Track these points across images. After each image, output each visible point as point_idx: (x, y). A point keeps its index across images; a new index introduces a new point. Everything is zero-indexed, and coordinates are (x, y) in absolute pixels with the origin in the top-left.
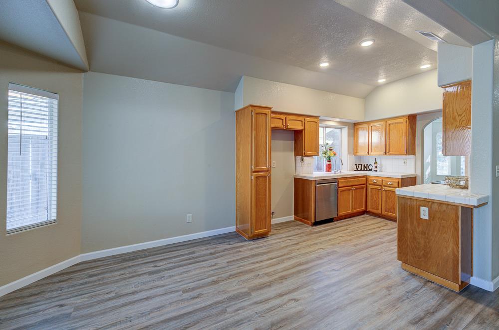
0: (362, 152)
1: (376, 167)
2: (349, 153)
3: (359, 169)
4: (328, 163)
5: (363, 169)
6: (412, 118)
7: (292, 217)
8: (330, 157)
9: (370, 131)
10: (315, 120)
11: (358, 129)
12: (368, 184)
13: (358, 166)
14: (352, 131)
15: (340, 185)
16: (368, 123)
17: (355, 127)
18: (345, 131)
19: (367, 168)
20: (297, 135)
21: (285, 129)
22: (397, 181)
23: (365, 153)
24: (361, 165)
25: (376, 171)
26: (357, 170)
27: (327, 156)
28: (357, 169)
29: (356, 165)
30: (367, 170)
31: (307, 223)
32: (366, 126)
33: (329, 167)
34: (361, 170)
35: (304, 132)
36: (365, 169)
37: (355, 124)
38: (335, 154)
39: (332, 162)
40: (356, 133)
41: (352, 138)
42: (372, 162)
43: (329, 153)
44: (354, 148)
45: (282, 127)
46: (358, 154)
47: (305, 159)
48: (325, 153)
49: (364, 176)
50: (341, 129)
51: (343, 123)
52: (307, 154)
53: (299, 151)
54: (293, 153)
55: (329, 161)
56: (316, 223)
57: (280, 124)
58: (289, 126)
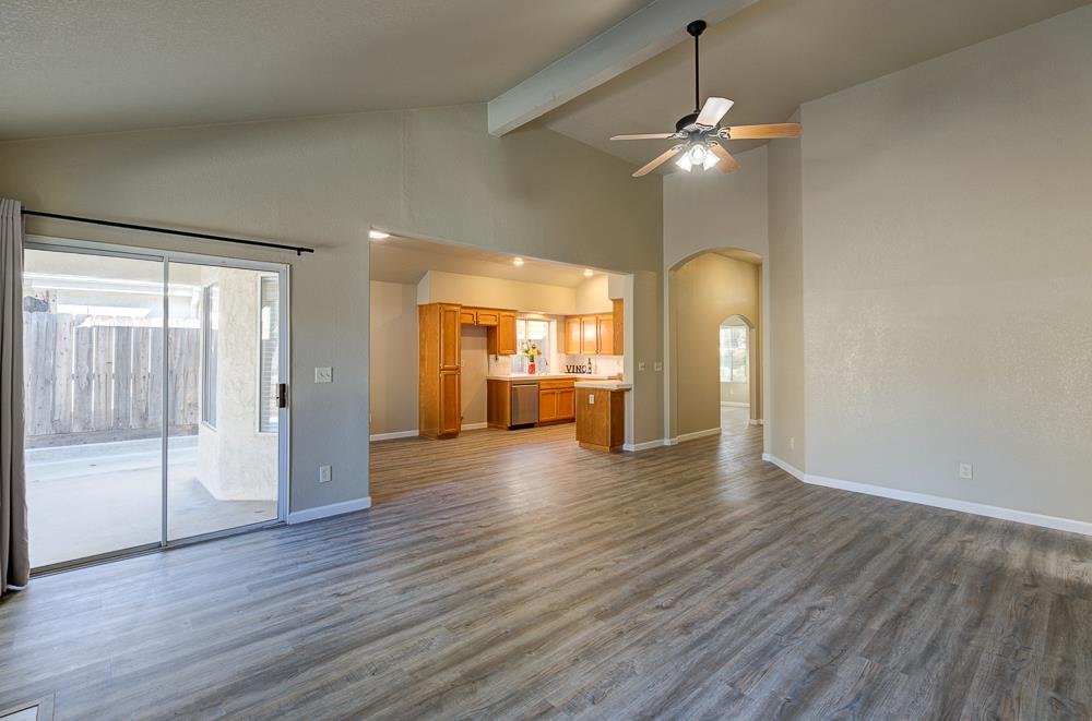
0: (575, 351)
1: (590, 368)
2: (558, 352)
3: (571, 370)
4: (531, 363)
5: (575, 371)
7: (485, 425)
8: (532, 357)
9: (582, 323)
10: (513, 314)
11: (569, 323)
13: (569, 367)
14: (562, 325)
15: (542, 387)
16: (580, 317)
17: (565, 320)
18: (554, 324)
19: (580, 370)
20: (490, 331)
21: (476, 325)
23: (578, 352)
24: (573, 366)
25: (590, 373)
26: (569, 372)
27: (529, 355)
28: (569, 370)
29: (567, 366)
30: (581, 372)
32: (578, 320)
33: (532, 369)
34: (573, 372)
35: (498, 327)
36: (578, 371)
37: (567, 317)
38: (539, 353)
39: (536, 363)
40: (567, 328)
41: (562, 335)
42: (586, 363)
43: (531, 352)
44: (565, 346)
45: (472, 322)
46: (570, 353)
47: (500, 358)
48: (527, 352)
49: (573, 379)
50: (549, 322)
51: (550, 317)
52: (503, 352)
53: (493, 349)
54: (485, 351)
55: (532, 361)
56: (513, 428)
57: (470, 320)
58: (480, 322)
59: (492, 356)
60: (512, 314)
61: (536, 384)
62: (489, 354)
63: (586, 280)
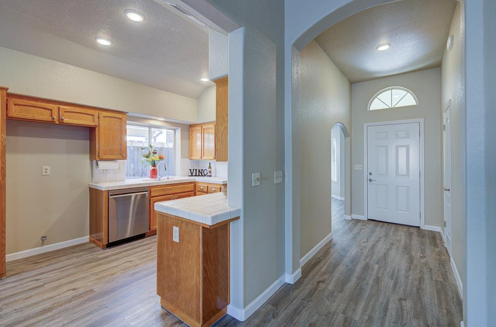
0: (197, 156)
1: (210, 172)
2: (182, 157)
3: (194, 174)
4: (153, 168)
5: (198, 174)
7: (86, 238)
8: (154, 162)
9: (203, 133)
10: (120, 116)
11: (192, 131)
13: (192, 171)
14: (187, 133)
15: (153, 194)
16: (201, 125)
17: (189, 129)
18: (179, 132)
19: (201, 173)
20: (91, 131)
21: (57, 122)
22: (219, 187)
23: (198, 158)
24: (196, 170)
25: (211, 176)
26: (192, 176)
27: (150, 160)
28: (192, 174)
29: (190, 170)
30: (202, 176)
31: (99, 246)
32: (199, 128)
33: (154, 173)
34: (196, 175)
35: (97, 129)
36: (200, 175)
37: (191, 126)
38: (161, 158)
39: (157, 168)
40: (192, 135)
41: (186, 141)
42: (207, 167)
43: (152, 157)
44: (188, 152)
45: (50, 119)
46: (193, 158)
48: (147, 157)
49: (191, 183)
50: (175, 130)
51: (174, 125)
52: (105, 157)
53: (94, 155)
54: (88, 156)
55: (154, 165)
57: (45, 116)
58: (66, 120)
61: (147, 191)
62: (91, 160)
63: (205, 90)
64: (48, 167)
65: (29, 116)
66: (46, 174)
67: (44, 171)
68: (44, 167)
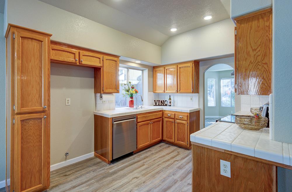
0: (160, 91)
1: (170, 102)
2: (149, 91)
3: (157, 104)
4: (131, 99)
5: (160, 104)
6: (197, 63)
7: (92, 154)
8: (132, 95)
9: (165, 74)
11: (156, 71)
12: (164, 117)
13: (156, 102)
14: (151, 73)
15: (139, 120)
16: (164, 66)
17: (154, 69)
18: (146, 72)
19: (163, 104)
20: (96, 71)
21: (78, 64)
22: (187, 115)
23: (162, 91)
24: (159, 101)
25: (170, 106)
26: (156, 105)
27: (129, 93)
28: (156, 104)
29: (155, 101)
30: (163, 105)
32: (162, 69)
33: (132, 103)
34: (159, 105)
35: (102, 69)
36: (162, 104)
37: (154, 67)
38: (136, 92)
39: (134, 99)
40: (155, 74)
41: (151, 79)
42: (167, 98)
43: (131, 91)
44: (153, 87)
45: (74, 61)
46: (157, 92)
48: (128, 91)
49: (160, 111)
50: (143, 70)
51: (145, 66)
52: (107, 91)
53: (98, 89)
54: (93, 90)
55: (132, 98)
56: (114, 161)
57: (70, 59)
58: (84, 62)
59: (98, 95)
60: (116, 59)
61: (135, 118)
62: (96, 92)
63: (172, 37)
64: (69, 99)
65: (61, 59)
66: (68, 104)
67: (67, 102)
68: (67, 99)
